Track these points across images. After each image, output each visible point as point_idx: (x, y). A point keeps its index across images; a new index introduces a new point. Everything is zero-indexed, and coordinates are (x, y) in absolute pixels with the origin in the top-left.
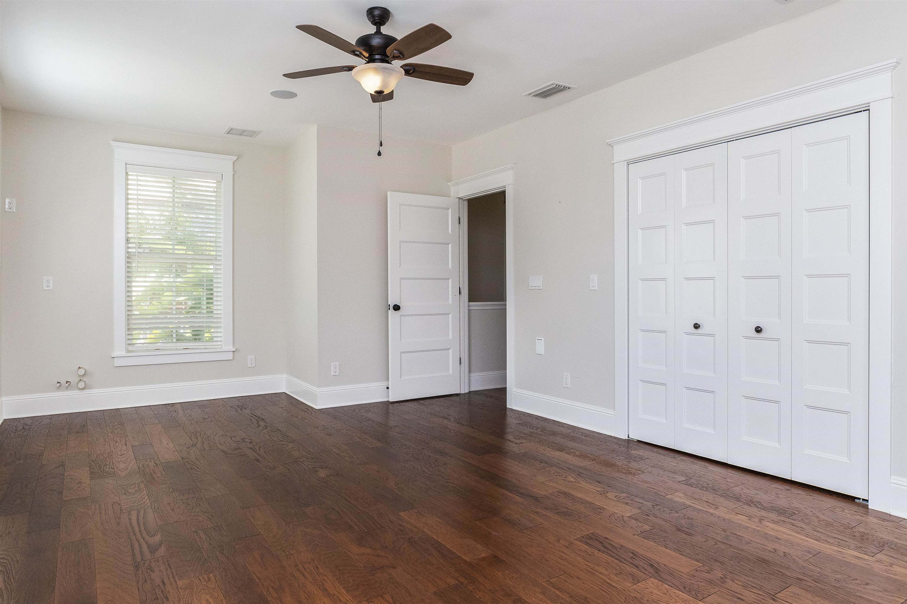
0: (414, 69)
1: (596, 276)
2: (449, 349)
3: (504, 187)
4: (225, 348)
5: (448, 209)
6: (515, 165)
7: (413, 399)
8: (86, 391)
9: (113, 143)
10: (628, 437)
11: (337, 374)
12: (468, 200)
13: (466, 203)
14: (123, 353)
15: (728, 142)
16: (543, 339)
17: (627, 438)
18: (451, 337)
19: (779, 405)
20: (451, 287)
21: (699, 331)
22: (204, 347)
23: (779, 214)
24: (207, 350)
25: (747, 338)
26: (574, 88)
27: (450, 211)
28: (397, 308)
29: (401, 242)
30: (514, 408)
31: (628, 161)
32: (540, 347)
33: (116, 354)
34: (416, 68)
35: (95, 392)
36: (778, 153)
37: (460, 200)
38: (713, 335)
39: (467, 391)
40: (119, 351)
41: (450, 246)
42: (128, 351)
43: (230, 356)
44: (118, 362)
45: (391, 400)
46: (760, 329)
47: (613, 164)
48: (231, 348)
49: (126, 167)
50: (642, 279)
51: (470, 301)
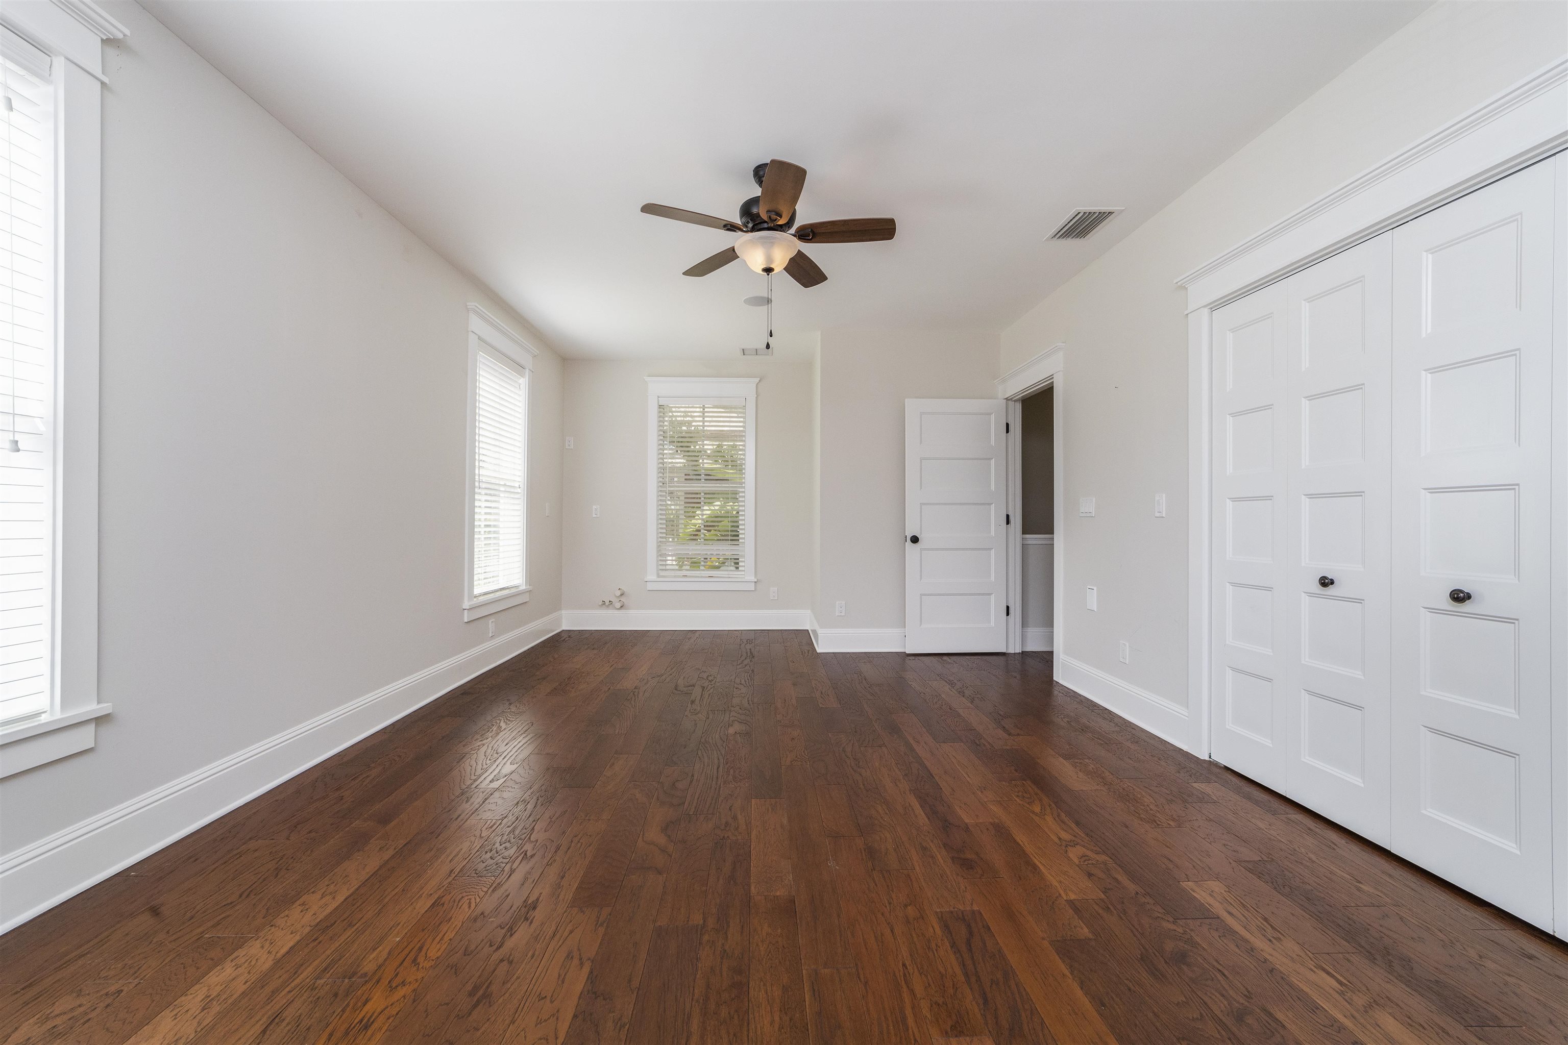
0: (812, 231)
1: (1164, 495)
2: (990, 594)
3: (1051, 377)
4: (747, 578)
5: (990, 414)
6: (1064, 344)
7: (929, 654)
8: (622, 612)
9: (647, 379)
10: (1210, 757)
11: (843, 614)
12: (1022, 401)
13: (1019, 406)
14: (654, 578)
15: (1392, 229)
16: (1095, 588)
17: (1207, 758)
18: (993, 578)
19: (1517, 762)
20: (995, 516)
21: (1330, 590)
22: (727, 576)
23: (1517, 352)
24: (730, 579)
25: (1433, 610)
26: (1122, 211)
27: (993, 417)
28: (915, 540)
29: (922, 459)
30: (1061, 682)
31: (1210, 306)
32: (1092, 601)
33: (649, 578)
34: (816, 231)
35: (632, 612)
36: (1517, 220)
37: (1010, 402)
38: (1361, 601)
39: (1018, 650)
40: (651, 576)
41: (993, 461)
42: (659, 576)
43: (752, 587)
44: (650, 586)
45: (907, 652)
46: (1462, 595)
47: (1187, 314)
48: (753, 579)
49: (658, 400)
50: (1232, 498)
51: (1025, 532)
